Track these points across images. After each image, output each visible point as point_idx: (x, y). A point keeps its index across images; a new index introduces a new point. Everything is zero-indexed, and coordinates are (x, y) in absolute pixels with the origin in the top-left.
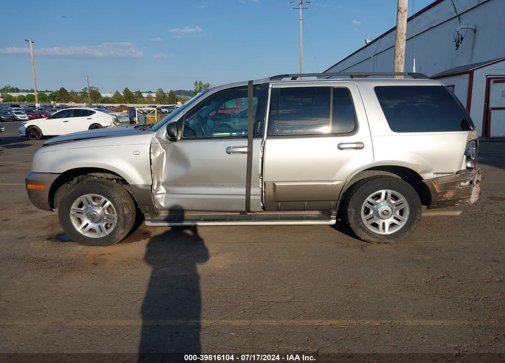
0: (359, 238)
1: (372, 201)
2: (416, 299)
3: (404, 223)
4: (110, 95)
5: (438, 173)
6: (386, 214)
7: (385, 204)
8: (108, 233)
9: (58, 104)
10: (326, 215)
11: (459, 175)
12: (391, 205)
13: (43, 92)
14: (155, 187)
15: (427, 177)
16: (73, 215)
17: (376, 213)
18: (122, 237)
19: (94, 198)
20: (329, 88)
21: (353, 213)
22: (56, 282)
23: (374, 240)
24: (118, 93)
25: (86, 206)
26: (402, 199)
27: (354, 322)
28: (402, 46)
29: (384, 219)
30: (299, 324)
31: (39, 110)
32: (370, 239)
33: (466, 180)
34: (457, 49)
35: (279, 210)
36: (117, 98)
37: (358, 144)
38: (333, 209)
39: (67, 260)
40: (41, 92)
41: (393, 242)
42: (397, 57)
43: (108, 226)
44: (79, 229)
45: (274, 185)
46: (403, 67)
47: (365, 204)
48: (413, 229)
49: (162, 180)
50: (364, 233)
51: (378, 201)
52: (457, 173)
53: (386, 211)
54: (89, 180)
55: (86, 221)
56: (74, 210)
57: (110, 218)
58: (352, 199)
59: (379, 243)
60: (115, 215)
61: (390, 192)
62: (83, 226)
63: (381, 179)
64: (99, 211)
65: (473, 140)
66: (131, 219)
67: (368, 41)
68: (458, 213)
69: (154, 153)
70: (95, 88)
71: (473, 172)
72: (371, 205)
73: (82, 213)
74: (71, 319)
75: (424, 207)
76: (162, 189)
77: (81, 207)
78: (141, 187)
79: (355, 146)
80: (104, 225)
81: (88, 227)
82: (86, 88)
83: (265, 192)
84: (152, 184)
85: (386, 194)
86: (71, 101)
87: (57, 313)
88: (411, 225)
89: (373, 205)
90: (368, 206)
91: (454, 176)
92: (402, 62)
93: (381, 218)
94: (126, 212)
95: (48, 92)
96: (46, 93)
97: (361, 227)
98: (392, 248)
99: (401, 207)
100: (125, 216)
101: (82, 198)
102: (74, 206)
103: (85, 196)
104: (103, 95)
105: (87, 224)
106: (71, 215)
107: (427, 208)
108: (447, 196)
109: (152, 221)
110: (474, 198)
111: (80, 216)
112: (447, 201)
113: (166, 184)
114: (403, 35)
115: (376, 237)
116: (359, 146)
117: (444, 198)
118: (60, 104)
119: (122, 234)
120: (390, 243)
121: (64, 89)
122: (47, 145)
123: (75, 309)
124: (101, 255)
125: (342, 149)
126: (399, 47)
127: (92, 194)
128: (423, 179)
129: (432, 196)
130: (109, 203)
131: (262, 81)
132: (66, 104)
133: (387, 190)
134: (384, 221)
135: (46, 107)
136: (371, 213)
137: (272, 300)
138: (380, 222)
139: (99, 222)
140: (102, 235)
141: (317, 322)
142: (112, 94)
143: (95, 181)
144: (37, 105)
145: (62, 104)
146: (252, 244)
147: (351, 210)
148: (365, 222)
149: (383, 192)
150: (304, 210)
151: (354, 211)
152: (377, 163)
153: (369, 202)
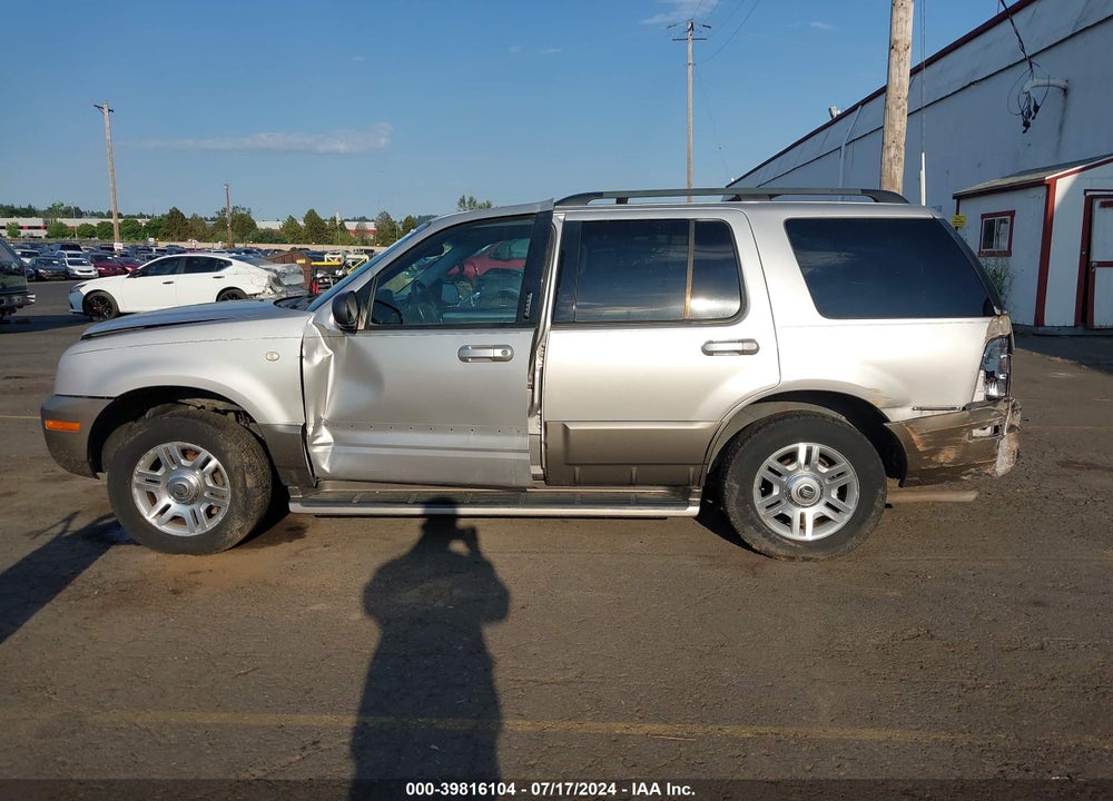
0: (748, 547)
1: (778, 466)
2: (844, 684)
3: (847, 517)
4: (276, 226)
5: (921, 409)
6: (807, 496)
7: (805, 473)
8: (210, 525)
9: (162, 245)
10: (680, 495)
11: (967, 413)
12: (819, 477)
13: (134, 217)
14: (310, 430)
15: (897, 416)
16: (138, 486)
17: (787, 492)
18: (240, 537)
19: (185, 453)
20: (686, 222)
21: (736, 492)
22: (85, 629)
23: (780, 552)
24: (292, 220)
25: (167, 466)
26: (844, 463)
27: (698, 730)
28: (898, 124)
29: (803, 507)
30: (580, 731)
31: (122, 256)
32: (773, 549)
33: (984, 423)
34: (1025, 132)
35: (575, 483)
36: (291, 232)
37: (745, 344)
38: (694, 484)
39: (117, 583)
40: (129, 217)
41: (822, 558)
42: (889, 148)
43: (214, 512)
44: (150, 517)
45: (566, 429)
46: (902, 170)
47: (762, 473)
48: (867, 531)
49: (325, 416)
50: (759, 536)
51: (790, 468)
52: (964, 409)
53: (808, 488)
54: (175, 412)
55: (166, 500)
56: (140, 474)
57: (217, 496)
58: (733, 462)
59: (792, 559)
60: (227, 489)
61: (816, 448)
62: (158, 510)
63: (796, 419)
64: (193, 479)
65: (1001, 337)
66: (259, 499)
67: (836, 113)
68: (970, 496)
69: (310, 357)
70: (244, 209)
71: (1002, 406)
72: (775, 476)
73: (159, 482)
74: (102, 707)
75: (892, 483)
76: (326, 436)
77: (157, 470)
78: (280, 429)
79: (739, 347)
80: (202, 511)
81: (170, 513)
82: (225, 210)
83: (546, 445)
84: (305, 424)
85: (809, 452)
86: (191, 237)
87: (76, 694)
88: (864, 521)
89: (780, 475)
90: (770, 477)
91: (955, 415)
92: (899, 159)
93: (797, 505)
94: (250, 482)
95: (144, 217)
96: (139, 221)
97: (752, 522)
98: (819, 570)
99: (841, 481)
100: (247, 493)
101: (159, 450)
102: (142, 467)
103: (165, 446)
104: (261, 225)
105: (168, 507)
106: (133, 485)
107: (900, 485)
108: (941, 458)
109: (304, 502)
110: (1003, 464)
111: (152, 488)
112: (942, 469)
113: (332, 425)
114: (900, 102)
115: (784, 546)
116: (746, 347)
117: (935, 463)
118: (168, 244)
119: (240, 530)
120: (816, 560)
121: (178, 212)
122: (89, 337)
123: (114, 686)
124: (190, 573)
125: (710, 353)
126: (893, 126)
127: (180, 443)
128: (887, 421)
129: (908, 459)
130: (214, 462)
131: (539, 206)
132: (181, 244)
133: (810, 444)
134: (803, 510)
135: (137, 250)
136: (776, 492)
137: (534, 678)
138: (795, 513)
139: (192, 502)
140: (198, 531)
141: (619, 728)
142: (281, 223)
143: (187, 415)
144: (118, 246)
145: (172, 244)
146: (517, 555)
147: (732, 486)
148: (762, 512)
149: (802, 448)
150: (632, 484)
151: (737, 486)
152: (788, 384)
153: (770, 469)
